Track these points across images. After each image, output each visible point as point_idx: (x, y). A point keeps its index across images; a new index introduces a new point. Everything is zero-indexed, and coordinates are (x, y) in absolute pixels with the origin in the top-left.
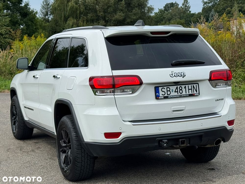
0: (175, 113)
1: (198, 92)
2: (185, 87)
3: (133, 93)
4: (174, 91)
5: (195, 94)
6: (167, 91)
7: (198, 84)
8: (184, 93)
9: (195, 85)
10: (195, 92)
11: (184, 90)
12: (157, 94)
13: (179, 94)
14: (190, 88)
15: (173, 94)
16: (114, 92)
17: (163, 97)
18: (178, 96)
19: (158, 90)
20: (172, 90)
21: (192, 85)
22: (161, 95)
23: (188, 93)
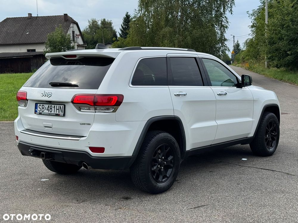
0: (46, 128)
1: (63, 113)
2: (54, 107)
5: (60, 115)
6: (42, 108)
7: (64, 105)
8: (53, 112)
9: (61, 106)
10: (61, 113)
11: (53, 109)
12: (36, 109)
13: (49, 112)
14: (58, 108)
15: (46, 111)
17: (38, 113)
18: (48, 114)
19: (37, 106)
20: (46, 108)
21: (60, 106)
22: (38, 111)
23: (55, 113)
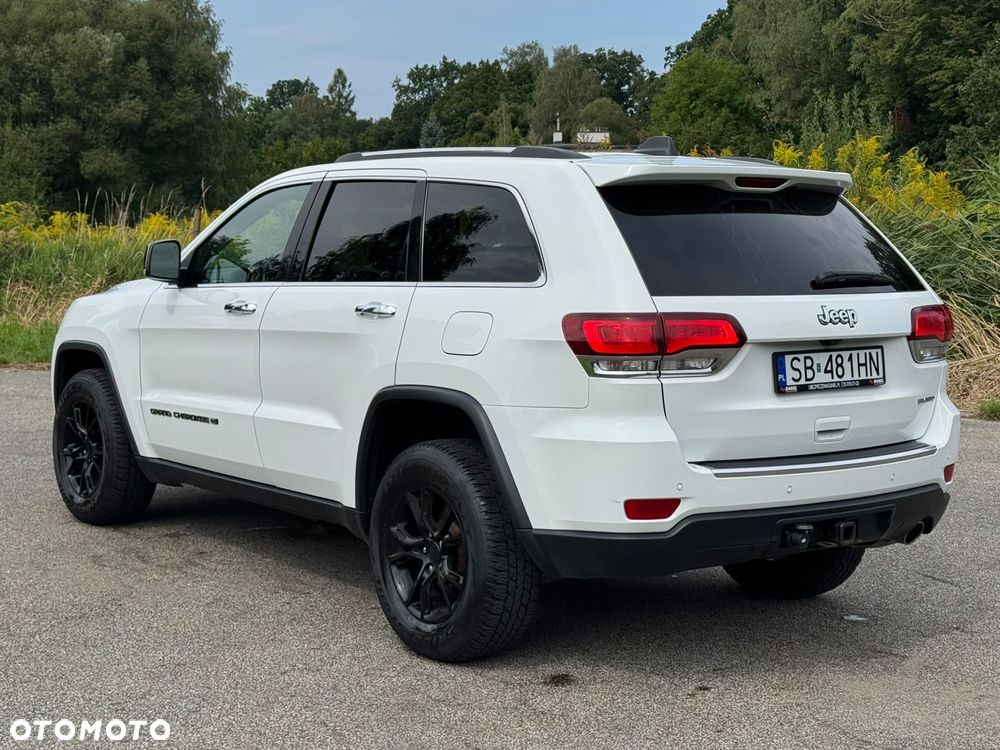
0: (823, 438)
1: (881, 375)
2: (850, 359)
3: (715, 370)
4: (823, 369)
5: (875, 381)
6: (806, 368)
7: (881, 347)
8: (847, 377)
9: (874, 353)
10: (875, 375)
11: (847, 365)
12: (780, 377)
13: (836, 379)
14: (862, 361)
15: (822, 378)
16: (658, 366)
17: (795, 388)
18: (834, 385)
19: (783, 363)
20: (819, 365)
21: (867, 351)
22: (790, 382)
23: (856, 377)
